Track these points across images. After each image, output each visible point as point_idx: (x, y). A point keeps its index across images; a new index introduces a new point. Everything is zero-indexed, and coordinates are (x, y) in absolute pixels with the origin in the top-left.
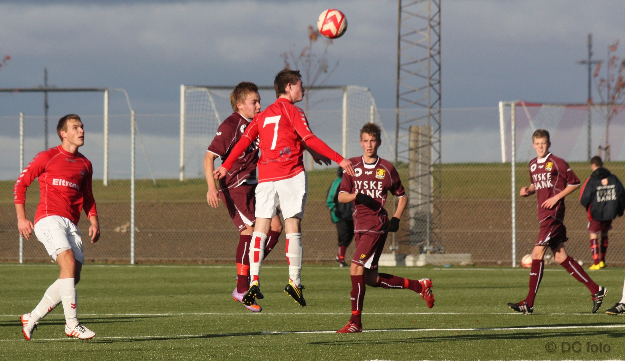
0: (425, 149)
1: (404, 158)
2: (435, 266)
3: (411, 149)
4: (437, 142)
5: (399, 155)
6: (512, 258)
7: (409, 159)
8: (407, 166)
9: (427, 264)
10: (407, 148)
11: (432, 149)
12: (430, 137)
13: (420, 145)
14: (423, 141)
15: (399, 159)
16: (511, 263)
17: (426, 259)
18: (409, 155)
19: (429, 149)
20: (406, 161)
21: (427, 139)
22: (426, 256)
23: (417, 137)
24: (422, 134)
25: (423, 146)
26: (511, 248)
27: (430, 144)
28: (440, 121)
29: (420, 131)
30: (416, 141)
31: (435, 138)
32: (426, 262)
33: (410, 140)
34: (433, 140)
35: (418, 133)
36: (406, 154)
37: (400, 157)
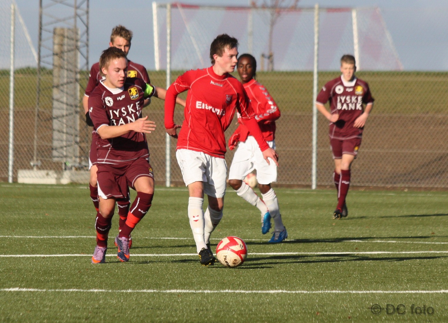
0: (71, 54)
1: (48, 63)
2: (81, 184)
3: (55, 54)
4: (84, 46)
5: (42, 59)
6: (165, 177)
7: (53, 65)
8: (50, 73)
9: (71, 181)
10: (51, 52)
11: (79, 55)
12: (77, 41)
13: (65, 48)
14: (69, 45)
15: (42, 64)
16: (165, 182)
17: (70, 177)
18: (53, 59)
19: (76, 55)
20: (49, 67)
21: (72, 42)
22: (72, 174)
23: (62, 40)
24: (68, 38)
25: (69, 51)
26: (165, 166)
27: (77, 48)
28: (88, 23)
29: (66, 34)
30: (61, 45)
31: (82, 42)
32: (71, 180)
33: (54, 44)
34: (79, 44)
35: (63, 36)
36: (50, 59)
37: (44, 62)
